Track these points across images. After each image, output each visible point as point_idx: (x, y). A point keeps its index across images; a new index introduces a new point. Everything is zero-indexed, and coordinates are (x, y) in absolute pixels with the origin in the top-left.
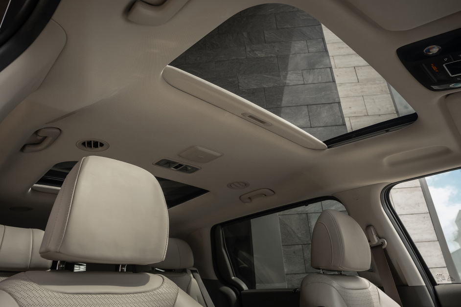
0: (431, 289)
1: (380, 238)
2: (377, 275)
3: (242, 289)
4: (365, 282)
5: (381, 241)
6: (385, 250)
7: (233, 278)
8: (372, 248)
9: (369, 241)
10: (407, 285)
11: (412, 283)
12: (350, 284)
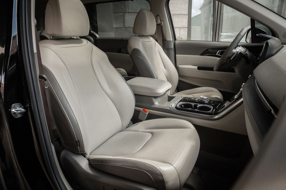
0: (174, 41)
1: (161, 21)
2: (156, 36)
3: (97, 37)
4: (151, 39)
5: (161, 22)
6: (162, 26)
7: (92, 32)
8: (157, 25)
9: (156, 22)
10: (166, 40)
11: (168, 39)
12: (146, 40)
